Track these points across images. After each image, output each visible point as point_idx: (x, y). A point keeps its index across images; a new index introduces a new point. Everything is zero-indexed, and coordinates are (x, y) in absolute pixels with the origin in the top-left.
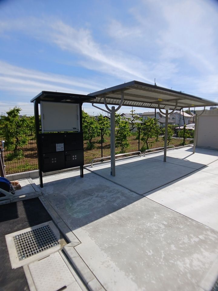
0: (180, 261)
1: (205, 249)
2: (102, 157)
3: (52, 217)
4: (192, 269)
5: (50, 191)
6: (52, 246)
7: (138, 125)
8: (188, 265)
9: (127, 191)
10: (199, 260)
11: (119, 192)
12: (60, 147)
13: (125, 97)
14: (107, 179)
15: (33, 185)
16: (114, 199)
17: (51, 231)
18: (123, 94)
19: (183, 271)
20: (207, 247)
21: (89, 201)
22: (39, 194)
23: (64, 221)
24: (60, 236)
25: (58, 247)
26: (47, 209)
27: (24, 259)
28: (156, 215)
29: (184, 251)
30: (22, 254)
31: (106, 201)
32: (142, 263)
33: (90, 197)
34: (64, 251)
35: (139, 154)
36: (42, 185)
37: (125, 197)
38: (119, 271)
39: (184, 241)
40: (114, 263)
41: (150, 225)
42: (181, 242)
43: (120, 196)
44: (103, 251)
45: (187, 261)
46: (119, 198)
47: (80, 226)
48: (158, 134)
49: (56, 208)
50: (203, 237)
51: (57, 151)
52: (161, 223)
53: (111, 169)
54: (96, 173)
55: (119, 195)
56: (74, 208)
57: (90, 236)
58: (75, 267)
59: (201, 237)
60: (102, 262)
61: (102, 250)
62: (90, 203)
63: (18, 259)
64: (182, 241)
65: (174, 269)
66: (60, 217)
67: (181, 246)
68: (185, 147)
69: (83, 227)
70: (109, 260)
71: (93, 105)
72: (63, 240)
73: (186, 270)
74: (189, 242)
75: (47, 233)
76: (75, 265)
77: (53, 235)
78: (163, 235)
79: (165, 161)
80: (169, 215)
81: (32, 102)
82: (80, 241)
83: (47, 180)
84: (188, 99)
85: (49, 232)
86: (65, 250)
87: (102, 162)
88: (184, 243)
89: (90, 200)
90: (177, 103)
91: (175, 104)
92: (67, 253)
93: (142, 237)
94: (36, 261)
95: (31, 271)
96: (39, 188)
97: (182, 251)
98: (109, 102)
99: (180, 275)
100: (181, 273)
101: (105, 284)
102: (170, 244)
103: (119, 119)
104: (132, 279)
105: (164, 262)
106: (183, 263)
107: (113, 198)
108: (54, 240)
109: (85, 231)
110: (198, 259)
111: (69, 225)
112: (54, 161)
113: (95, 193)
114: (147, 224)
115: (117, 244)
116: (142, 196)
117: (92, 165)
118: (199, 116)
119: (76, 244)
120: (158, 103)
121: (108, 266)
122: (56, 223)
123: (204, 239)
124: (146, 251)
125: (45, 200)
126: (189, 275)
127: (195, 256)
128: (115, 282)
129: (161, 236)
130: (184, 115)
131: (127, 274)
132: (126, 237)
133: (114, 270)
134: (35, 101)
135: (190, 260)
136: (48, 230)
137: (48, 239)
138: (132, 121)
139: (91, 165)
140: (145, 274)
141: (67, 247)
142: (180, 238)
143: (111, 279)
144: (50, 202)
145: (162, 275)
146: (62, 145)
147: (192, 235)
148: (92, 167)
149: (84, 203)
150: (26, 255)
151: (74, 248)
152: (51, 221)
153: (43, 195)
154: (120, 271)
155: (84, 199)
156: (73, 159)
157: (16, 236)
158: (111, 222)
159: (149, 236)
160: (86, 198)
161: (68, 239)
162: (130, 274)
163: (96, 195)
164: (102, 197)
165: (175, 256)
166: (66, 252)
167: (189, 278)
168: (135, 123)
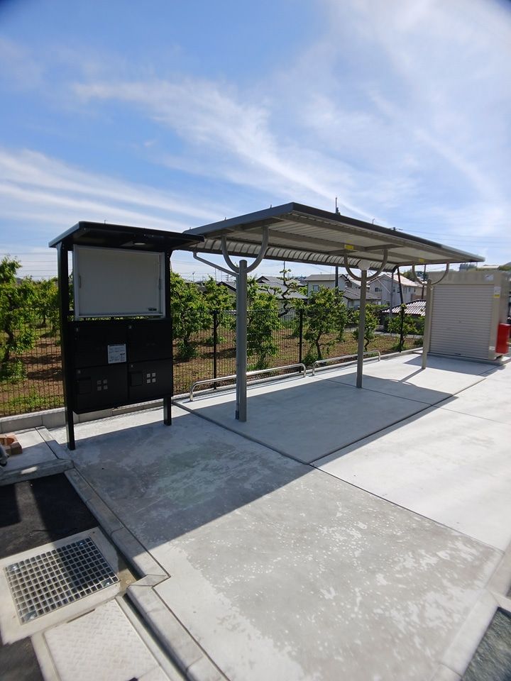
0: (397, 609)
1: (452, 581)
2: (215, 378)
3: (100, 519)
4: (424, 626)
5: (91, 458)
6: (99, 586)
7: (298, 304)
8: (415, 618)
9: (273, 456)
10: (438, 606)
11: (255, 458)
12: (117, 354)
13: (272, 239)
14: (227, 428)
15: (50, 445)
16: (245, 474)
17: (96, 552)
18: (266, 233)
19: (405, 632)
20: (456, 576)
21: (185, 480)
22: (65, 466)
23: (128, 527)
24: (119, 562)
25: (113, 589)
26: (85, 499)
27: (32, 620)
28: (340, 509)
29: (404, 587)
30: (28, 607)
31: (226, 479)
32: (313, 616)
33: (188, 471)
34: (128, 598)
35: (300, 369)
36: (72, 444)
37: (270, 468)
38: (259, 638)
39: (404, 563)
40: (249, 620)
41: (328, 531)
42: (397, 568)
43: (259, 468)
44: (221, 593)
45: (413, 608)
46: (255, 471)
47: (168, 539)
48: (342, 324)
49: (108, 498)
50: (446, 555)
51: (109, 362)
52: (353, 527)
53: (238, 404)
54: (203, 414)
55: (255, 464)
56: (151, 496)
57: (190, 561)
58: (157, 633)
59: (442, 554)
60: (218, 619)
61: (218, 593)
62: (187, 485)
63: (18, 620)
64: (401, 564)
65: (383, 628)
66: (117, 519)
67: (397, 576)
68: (403, 354)
69: (175, 541)
70: (237, 615)
71: (195, 256)
72: (127, 572)
73: (411, 628)
74: (416, 565)
75: (86, 556)
76: (157, 630)
77: (102, 561)
78: (357, 554)
79: (359, 385)
80: (371, 507)
81: (53, 246)
82: (166, 572)
83: (84, 431)
84: (411, 246)
85: (91, 554)
86: (132, 594)
87: (215, 389)
88: (405, 569)
89: (189, 478)
90: (386, 255)
91: (381, 257)
92: (137, 602)
93: (310, 559)
94: (61, 622)
95: (52, 647)
96: (66, 450)
97: (400, 586)
98: (232, 250)
99: (397, 641)
100: (400, 636)
101: (229, 669)
102: (374, 572)
103: (255, 290)
104: (289, 653)
105: (360, 612)
106: (403, 612)
107: (240, 472)
108: (103, 572)
109: (178, 549)
110: (436, 602)
111: (141, 537)
112: (103, 385)
113: (201, 462)
114: (321, 529)
115: (253, 577)
116: (309, 466)
117: (192, 396)
118: (436, 285)
119: (157, 580)
120: (344, 253)
121: (234, 628)
122: (109, 533)
123: (448, 558)
124: (322, 590)
125: (81, 480)
126: (417, 640)
127: (431, 596)
128: (251, 663)
129: (354, 555)
130: (402, 282)
131: (279, 644)
132: (275, 561)
133: (249, 637)
134: (60, 245)
135: (420, 606)
136: (89, 550)
137: (90, 572)
138: (285, 293)
139: (189, 397)
140: (319, 642)
141: (137, 588)
142: (396, 559)
143: (242, 657)
144: (92, 482)
145: (358, 642)
146: (122, 348)
147: (423, 552)
148: (191, 401)
149: (175, 485)
150: (37, 610)
151: (154, 590)
152: (96, 529)
153: (74, 467)
154: (262, 637)
155: (173, 474)
156: (149, 381)
157: (11, 567)
158: (239, 528)
159: (326, 557)
160: (179, 473)
161: (138, 567)
162: (286, 643)
163: (203, 466)
164: (215, 470)
165: (387, 598)
166: (135, 599)
167: (419, 647)
168: (292, 299)
